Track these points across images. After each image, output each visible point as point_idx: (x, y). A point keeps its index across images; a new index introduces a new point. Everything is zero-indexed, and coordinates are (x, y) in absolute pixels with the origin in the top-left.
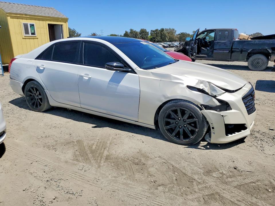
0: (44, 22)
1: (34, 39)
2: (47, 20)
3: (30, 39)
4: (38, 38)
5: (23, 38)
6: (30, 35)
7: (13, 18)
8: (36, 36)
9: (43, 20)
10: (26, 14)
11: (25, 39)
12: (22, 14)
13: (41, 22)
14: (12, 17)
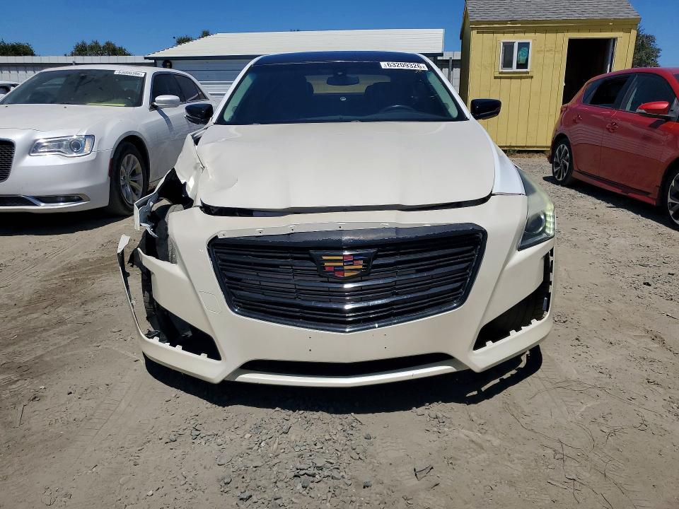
0: (560, 35)
1: (521, 78)
2: (568, 30)
3: (511, 78)
4: (532, 77)
5: (495, 78)
6: (514, 69)
7: (483, 33)
8: (528, 73)
9: (556, 30)
10: (513, 22)
11: (501, 78)
12: (506, 22)
13: (551, 36)
14: (481, 31)
